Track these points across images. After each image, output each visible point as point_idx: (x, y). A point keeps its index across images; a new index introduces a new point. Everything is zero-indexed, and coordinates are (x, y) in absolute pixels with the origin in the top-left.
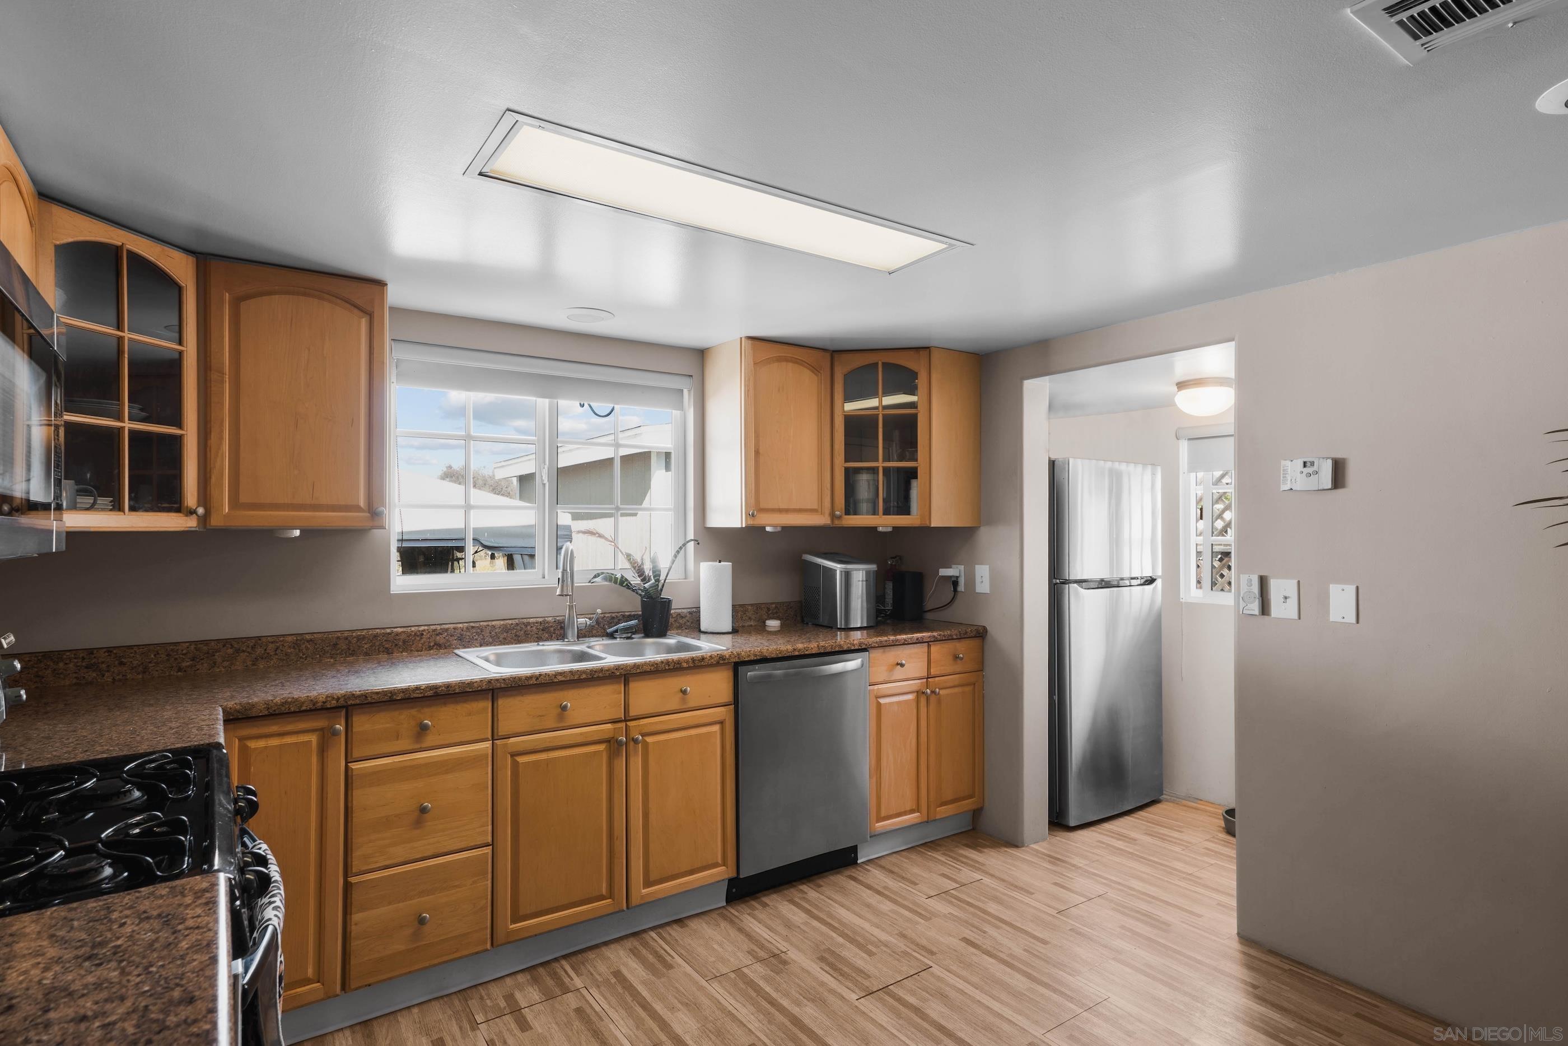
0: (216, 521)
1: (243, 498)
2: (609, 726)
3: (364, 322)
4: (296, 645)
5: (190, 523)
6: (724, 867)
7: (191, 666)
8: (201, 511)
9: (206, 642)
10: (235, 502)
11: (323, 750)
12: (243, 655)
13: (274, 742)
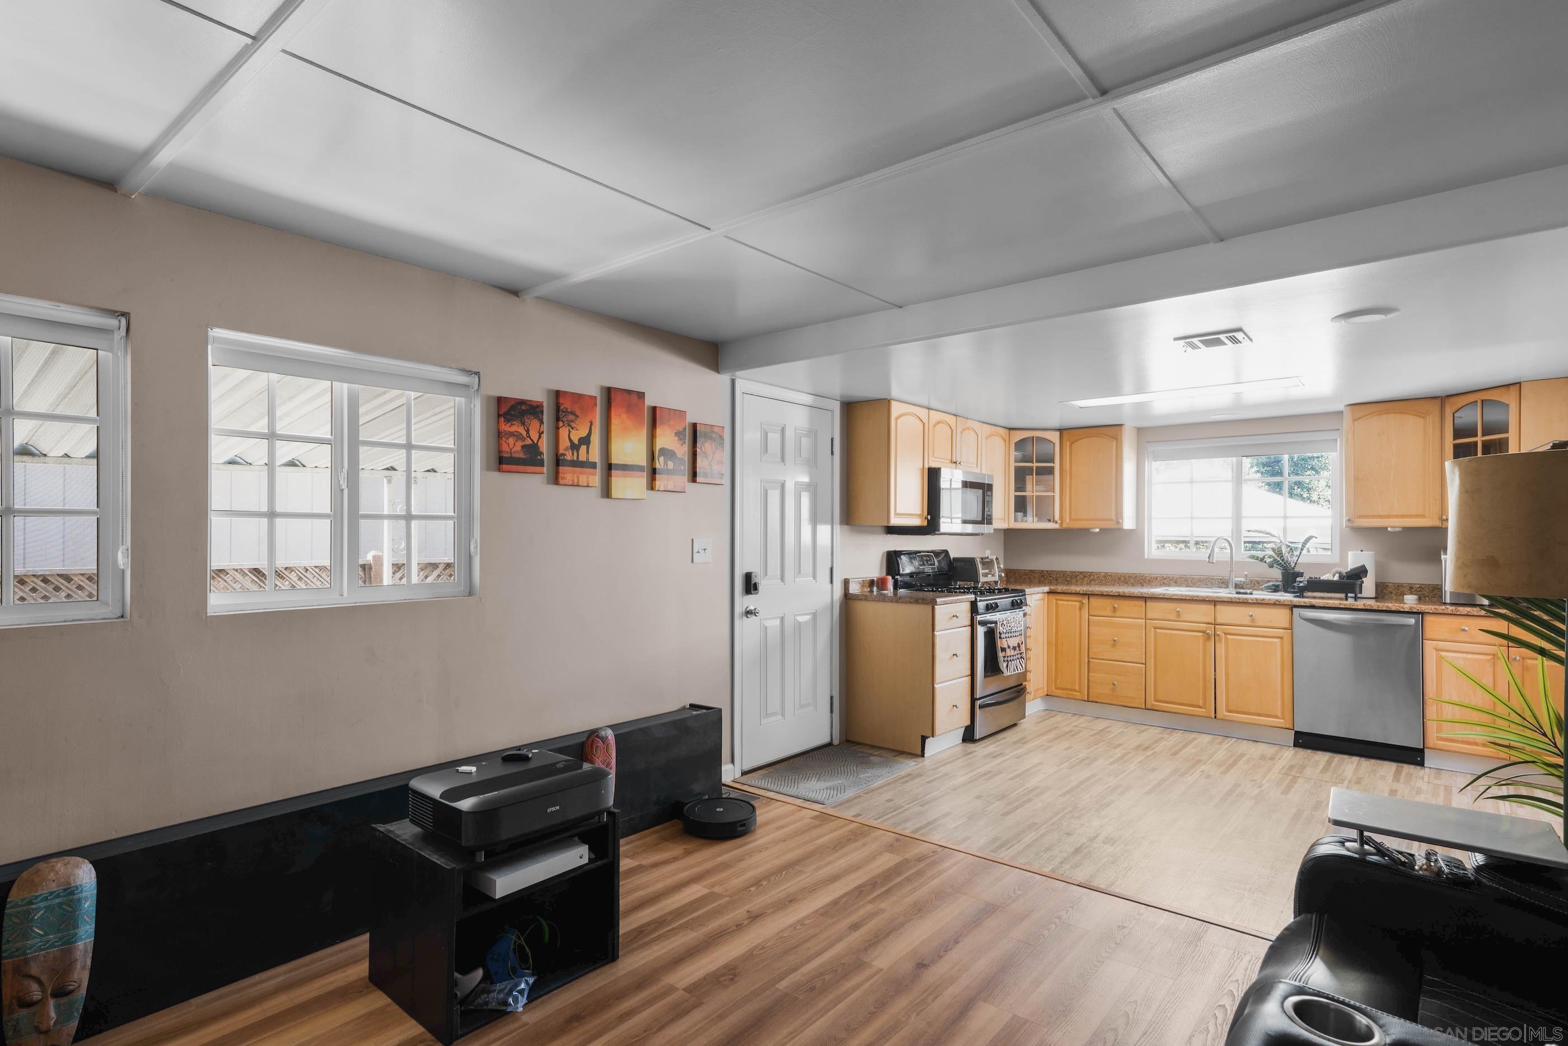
0: (1065, 526)
1: (1073, 517)
2: (1205, 625)
3: (1114, 443)
4: (1105, 577)
5: (1057, 526)
6: (1283, 721)
7: (1070, 580)
8: (1059, 522)
9: (1075, 572)
10: (1070, 519)
11: (1080, 609)
12: (1086, 578)
13: (1065, 603)
